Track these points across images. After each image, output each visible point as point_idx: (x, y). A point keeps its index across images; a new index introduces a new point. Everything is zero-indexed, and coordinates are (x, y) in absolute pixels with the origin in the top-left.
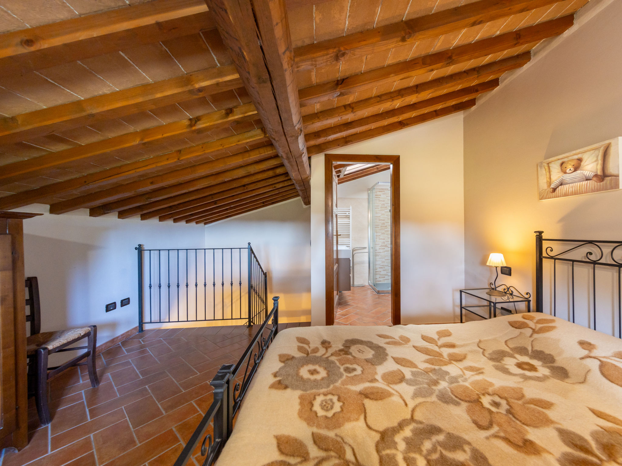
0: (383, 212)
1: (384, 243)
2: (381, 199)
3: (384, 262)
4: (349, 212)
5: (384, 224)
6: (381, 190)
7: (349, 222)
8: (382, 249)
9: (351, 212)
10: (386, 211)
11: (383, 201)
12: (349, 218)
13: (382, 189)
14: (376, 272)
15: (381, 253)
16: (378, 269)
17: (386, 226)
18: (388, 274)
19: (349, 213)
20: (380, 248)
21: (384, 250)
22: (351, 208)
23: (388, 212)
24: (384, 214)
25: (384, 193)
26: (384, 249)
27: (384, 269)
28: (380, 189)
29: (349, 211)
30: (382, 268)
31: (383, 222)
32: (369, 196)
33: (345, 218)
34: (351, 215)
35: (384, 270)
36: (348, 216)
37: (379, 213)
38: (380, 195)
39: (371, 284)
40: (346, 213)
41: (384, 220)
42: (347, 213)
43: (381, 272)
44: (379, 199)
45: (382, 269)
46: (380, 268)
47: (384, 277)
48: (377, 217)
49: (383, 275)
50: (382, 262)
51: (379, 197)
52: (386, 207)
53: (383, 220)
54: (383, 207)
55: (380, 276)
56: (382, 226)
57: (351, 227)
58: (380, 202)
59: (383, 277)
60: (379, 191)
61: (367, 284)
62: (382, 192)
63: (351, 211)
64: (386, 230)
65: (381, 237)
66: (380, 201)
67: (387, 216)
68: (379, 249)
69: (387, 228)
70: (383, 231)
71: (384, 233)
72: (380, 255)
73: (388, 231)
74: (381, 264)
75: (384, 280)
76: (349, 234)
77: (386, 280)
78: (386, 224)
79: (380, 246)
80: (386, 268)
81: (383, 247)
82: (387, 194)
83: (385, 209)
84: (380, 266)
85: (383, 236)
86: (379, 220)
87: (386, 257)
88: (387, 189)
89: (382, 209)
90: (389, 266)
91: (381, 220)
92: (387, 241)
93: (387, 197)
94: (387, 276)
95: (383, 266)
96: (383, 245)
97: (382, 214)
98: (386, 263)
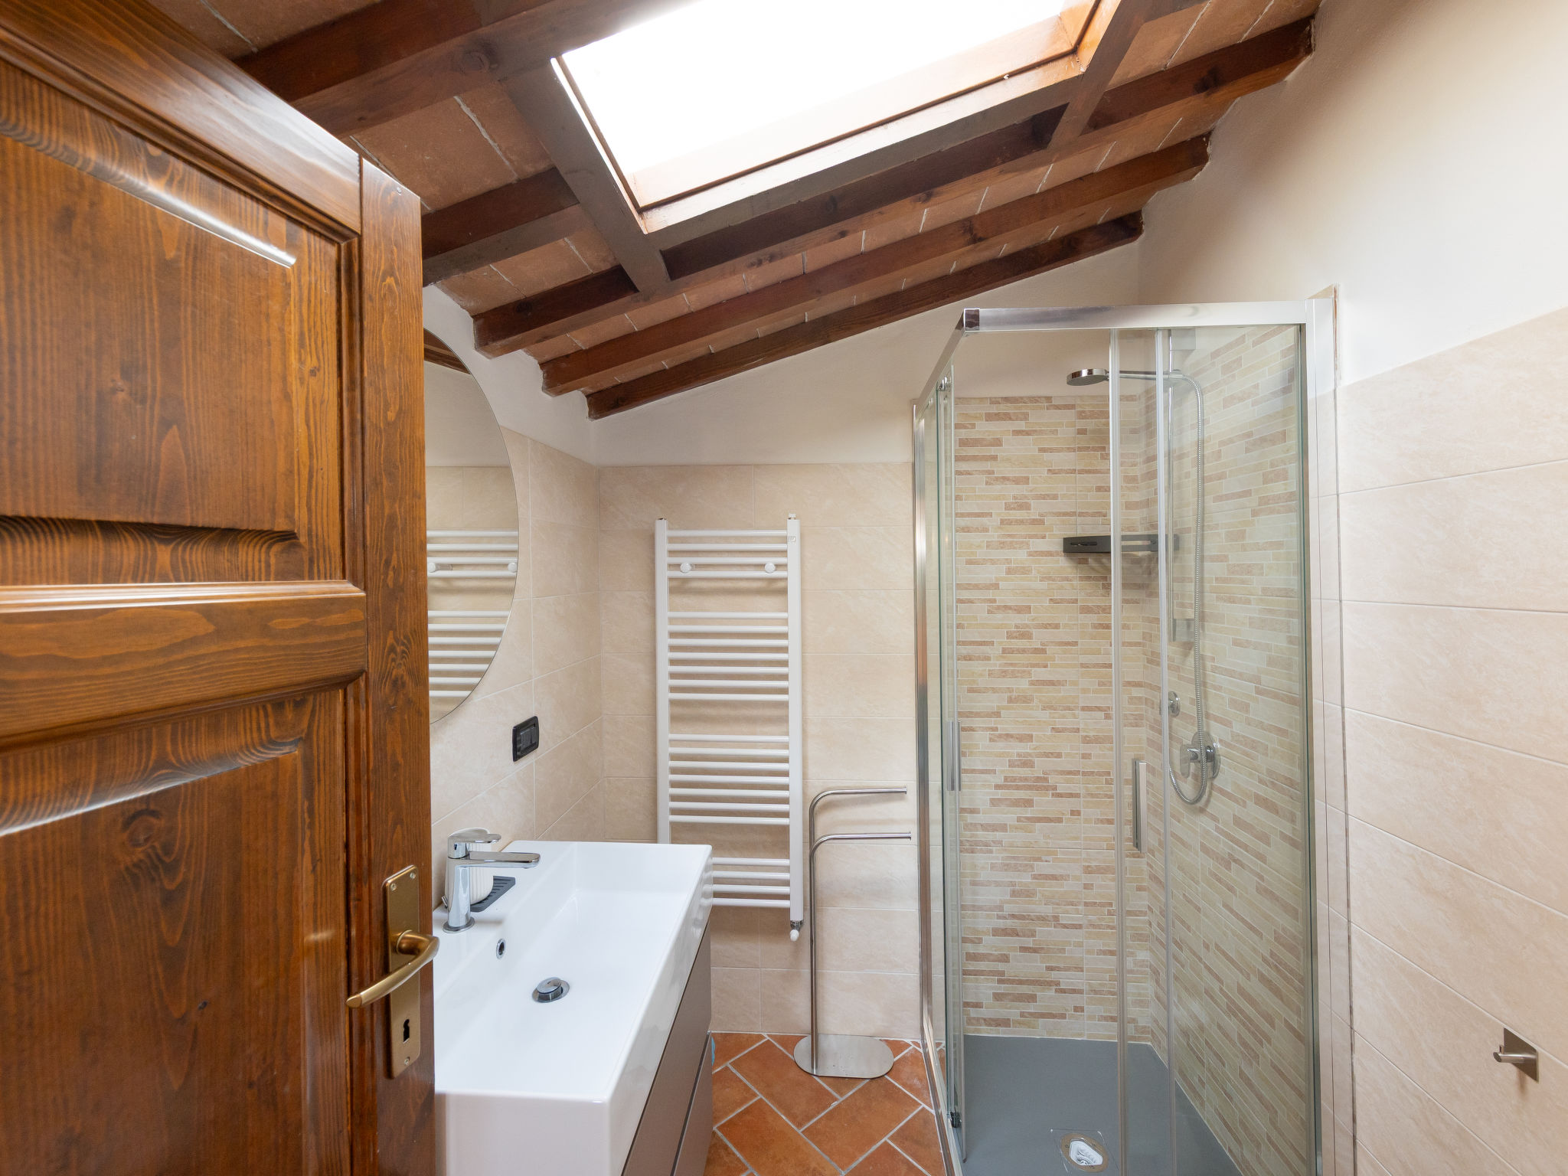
0: (1020, 556)
1: (1028, 764)
2: (1002, 469)
3: (1029, 894)
4: (781, 560)
5: (1026, 635)
6: (1003, 408)
7: (787, 621)
8: (1017, 803)
9: (793, 559)
10: (1041, 545)
11: (1017, 481)
12: (784, 592)
13: (1006, 399)
14: (973, 957)
15: (1003, 828)
16: (988, 939)
17: (1036, 651)
18: (1054, 975)
19: (783, 566)
20: (1000, 794)
21: (1029, 813)
22: (793, 528)
23: (1050, 554)
24: (1025, 571)
25: (1021, 425)
26: (1029, 803)
27: (1029, 942)
28: (994, 401)
29: (784, 553)
30: (1014, 933)
31: (1014, 619)
32: (917, 448)
33: (759, 592)
34: (794, 575)
35: (1024, 949)
36: (777, 586)
37: (993, 562)
38: (997, 442)
40: (762, 566)
41: (1028, 609)
42: (770, 562)
43: (1005, 959)
44: (988, 466)
45: (1016, 942)
46: (996, 932)
47: (1032, 998)
48: (976, 587)
49: (1021, 982)
50: (1014, 894)
51: (993, 451)
52: (1041, 522)
53: (1019, 610)
54: (1021, 522)
55: (1003, 989)
56: (1012, 651)
57: (794, 655)
58: (998, 487)
59: (1020, 998)
60: (990, 417)
62: (1007, 417)
63: (793, 548)
65: (1005, 726)
66: (993, 479)
67: (1045, 585)
68: (994, 802)
69: (1046, 666)
70: (1023, 684)
71: (1026, 699)
72: (1000, 842)
73: (1052, 683)
74: (1008, 909)
75: (1031, 1014)
76: (785, 705)
77: (1043, 1015)
78: (1039, 637)
79: (1000, 781)
80: (1045, 933)
81: (1018, 788)
82: (1041, 432)
83: (1031, 537)
84: (999, 917)
85: (1020, 720)
86: (989, 612)
87: (1042, 861)
88: (1049, 399)
89: (1009, 536)
90: (1065, 926)
91: (1010, 608)
92: (1047, 755)
93: (1042, 450)
94: (1051, 992)
95: (1022, 917)
96: (1026, 779)
97: (1009, 571)
98: (1045, 904)
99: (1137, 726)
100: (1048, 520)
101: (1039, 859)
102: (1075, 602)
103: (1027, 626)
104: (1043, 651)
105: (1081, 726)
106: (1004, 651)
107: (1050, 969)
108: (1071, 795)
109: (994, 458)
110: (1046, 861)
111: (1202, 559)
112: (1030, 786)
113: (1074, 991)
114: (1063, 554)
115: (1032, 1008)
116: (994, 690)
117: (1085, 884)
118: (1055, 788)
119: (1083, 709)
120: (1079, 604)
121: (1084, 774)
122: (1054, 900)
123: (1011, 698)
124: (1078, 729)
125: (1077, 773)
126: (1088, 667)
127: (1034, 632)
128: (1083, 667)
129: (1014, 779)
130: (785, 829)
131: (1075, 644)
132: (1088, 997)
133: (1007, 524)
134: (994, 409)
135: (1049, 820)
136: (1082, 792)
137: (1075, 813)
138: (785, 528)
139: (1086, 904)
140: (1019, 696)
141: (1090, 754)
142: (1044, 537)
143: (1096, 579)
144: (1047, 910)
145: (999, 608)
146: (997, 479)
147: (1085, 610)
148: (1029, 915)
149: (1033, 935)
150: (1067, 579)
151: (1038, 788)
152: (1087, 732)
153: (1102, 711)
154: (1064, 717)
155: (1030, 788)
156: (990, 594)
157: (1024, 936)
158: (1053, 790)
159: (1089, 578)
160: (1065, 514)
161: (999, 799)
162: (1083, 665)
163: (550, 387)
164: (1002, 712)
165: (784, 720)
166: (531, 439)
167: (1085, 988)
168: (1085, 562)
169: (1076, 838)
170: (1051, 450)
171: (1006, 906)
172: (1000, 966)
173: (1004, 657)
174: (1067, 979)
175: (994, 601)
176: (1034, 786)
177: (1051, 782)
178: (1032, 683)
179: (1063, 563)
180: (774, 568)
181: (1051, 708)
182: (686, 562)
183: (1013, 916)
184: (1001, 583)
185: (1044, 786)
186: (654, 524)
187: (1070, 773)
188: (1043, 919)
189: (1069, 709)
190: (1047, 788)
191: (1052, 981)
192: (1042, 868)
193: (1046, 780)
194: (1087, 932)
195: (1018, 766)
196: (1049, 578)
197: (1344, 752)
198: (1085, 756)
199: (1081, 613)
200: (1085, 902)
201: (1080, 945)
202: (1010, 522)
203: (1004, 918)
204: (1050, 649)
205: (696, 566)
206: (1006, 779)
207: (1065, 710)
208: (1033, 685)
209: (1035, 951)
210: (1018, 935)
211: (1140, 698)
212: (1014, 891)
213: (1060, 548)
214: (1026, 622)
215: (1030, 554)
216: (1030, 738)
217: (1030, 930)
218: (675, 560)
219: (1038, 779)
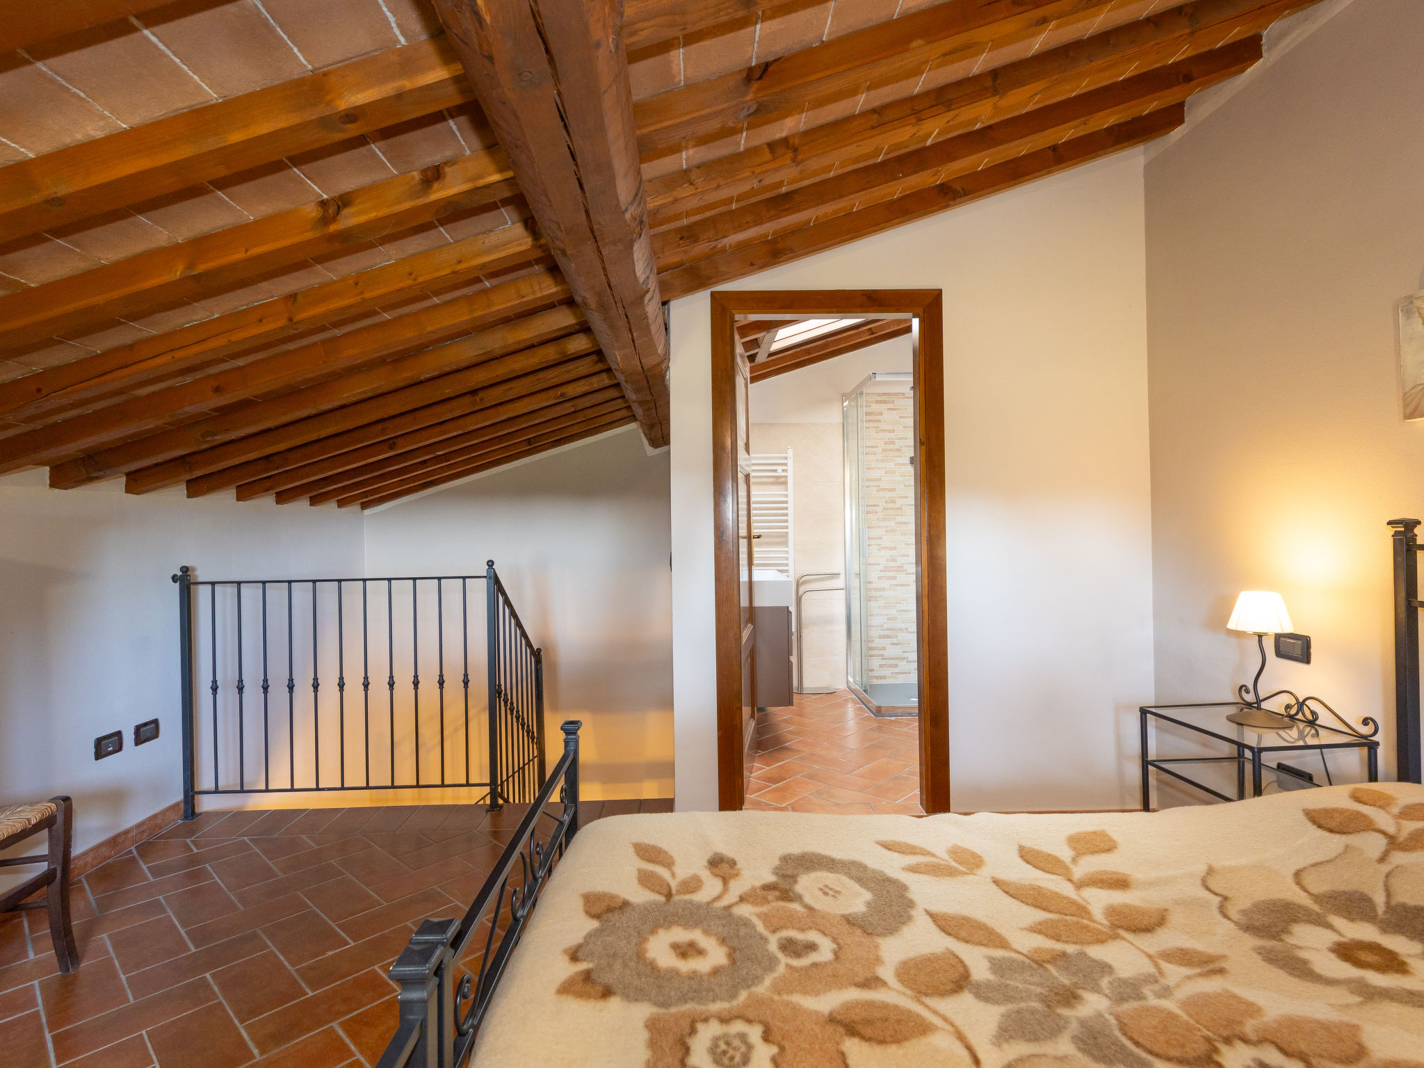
0: (891, 465)
1: (894, 560)
2: (883, 426)
3: (894, 619)
4: (784, 468)
5: (894, 502)
6: (884, 398)
7: (786, 496)
8: (889, 578)
9: (790, 467)
10: (900, 460)
11: (890, 431)
12: (785, 483)
13: (885, 394)
14: (871, 649)
15: (883, 589)
16: (877, 640)
17: (898, 509)
18: (907, 655)
19: (786, 470)
20: (882, 574)
21: (895, 582)
22: (790, 453)
23: (904, 464)
24: (893, 472)
25: (891, 406)
26: (895, 578)
27: (895, 641)
28: (879, 395)
29: (786, 464)
30: (888, 637)
31: (889, 494)
32: (845, 415)
33: (772, 483)
34: (790, 475)
35: (892, 644)
36: (782, 480)
37: (879, 468)
38: (881, 414)
39: (854, 687)
40: (775, 471)
41: (895, 490)
42: (780, 468)
43: (884, 649)
44: (877, 424)
45: (889, 641)
46: (881, 637)
47: (896, 666)
48: (872, 480)
49: (891, 659)
50: (888, 619)
51: (879, 417)
52: (899, 450)
53: (890, 490)
54: (891, 450)
55: (883, 662)
56: (887, 509)
57: (790, 512)
58: (881, 434)
59: (891, 666)
60: (877, 402)
61: (842, 686)
62: (885, 402)
63: (790, 462)
64: (900, 519)
65: (885, 543)
66: (879, 430)
67: (902, 479)
68: (879, 578)
69: (902, 516)
70: (892, 524)
71: (893, 531)
72: (882, 596)
73: (905, 523)
74: (886, 626)
75: (896, 673)
77: (901, 673)
78: (899, 502)
79: (882, 568)
80: (903, 636)
81: (890, 571)
82: (900, 409)
83: (896, 457)
84: (881, 630)
85: (891, 540)
86: (877, 491)
88: (903, 394)
89: (886, 456)
91: (885, 489)
92: (903, 556)
93: (901, 417)
94: (904, 663)
95: (892, 630)
96: (893, 567)
97: (886, 472)
100: (903, 449)
101: (899, 603)
103: (894, 497)
104: (901, 509)
106: (884, 509)
107: (904, 652)
109: (880, 421)
110: (903, 604)
114: (909, 465)
115: (896, 670)
116: (879, 527)
118: (907, 571)
122: (906, 621)
123: (887, 531)
127: (897, 500)
129: (888, 568)
134: (879, 399)
135: (903, 585)
138: (787, 453)
140: (890, 529)
142: (901, 457)
144: (903, 626)
145: (881, 490)
146: (880, 430)
148: (895, 629)
149: (897, 638)
151: (899, 571)
155: (895, 571)
156: (877, 483)
157: (893, 638)
164: (883, 537)
165: (786, 542)
170: (905, 417)
172: (882, 652)
173: (883, 512)
175: (879, 486)
177: (905, 568)
178: (896, 523)
179: (910, 468)
180: (781, 471)
181: (905, 534)
184: (882, 478)
188: (901, 630)
190: (903, 571)
193: (902, 567)
195: (890, 561)
196: (904, 476)
202: (886, 450)
203: (883, 630)
204: (904, 508)
209: (897, 644)
213: (909, 462)
215: (896, 465)
216: (895, 548)
219: (899, 567)
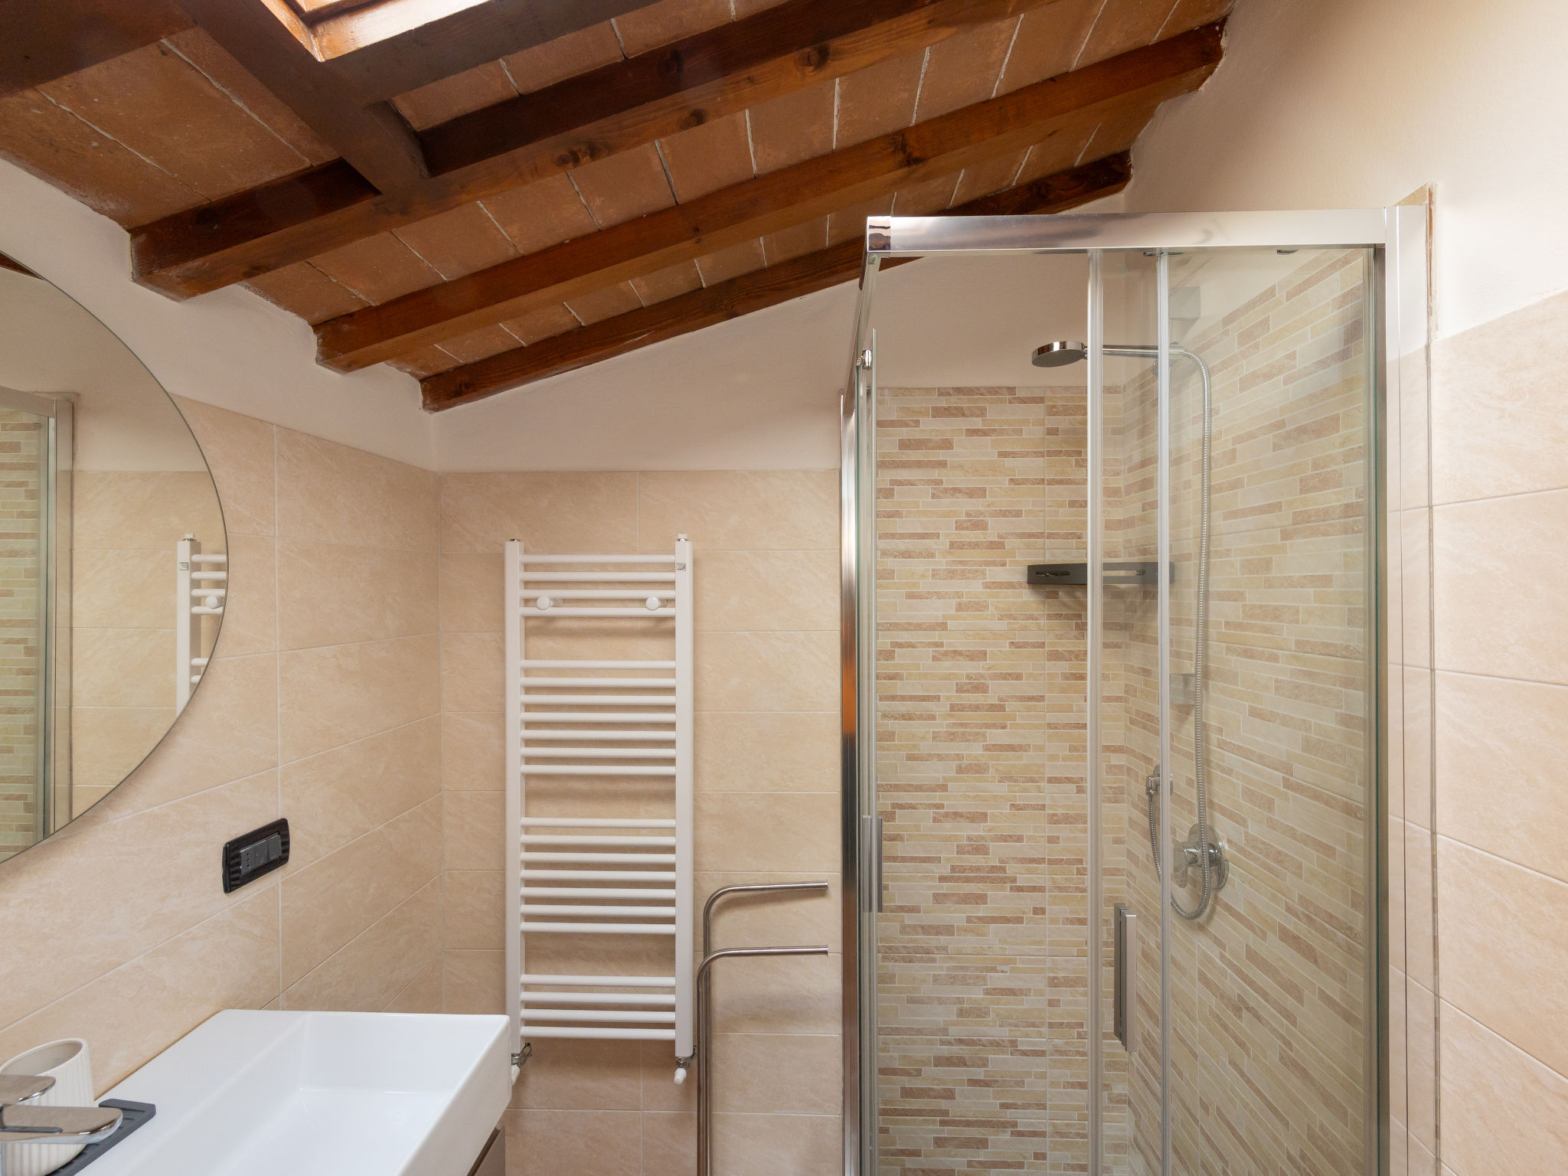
0: (974, 588)
1: (981, 850)
2: (951, 478)
3: (980, 1013)
4: (667, 593)
5: (980, 688)
6: (953, 401)
7: (674, 672)
8: (966, 899)
9: (683, 591)
10: (1001, 574)
11: (971, 493)
12: (671, 633)
13: (959, 390)
15: (948, 930)
16: (929, 1071)
17: (992, 708)
18: (1010, 1115)
19: (671, 602)
20: (946, 888)
21: (981, 911)
22: (684, 552)
23: (1011, 585)
24: (979, 607)
25: (977, 423)
26: (981, 899)
27: (979, 1073)
28: (943, 392)
29: (671, 584)
30: (961, 1062)
31: (966, 669)
33: (644, 634)
34: (682, 612)
35: (973, 1082)
36: (660, 627)
37: (940, 596)
38: (947, 445)
40: (643, 601)
41: (983, 655)
42: (653, 596)
43: (949, 1095)
44: (936, 474)
45: (962, 1073)
46: (939, 1062)
47: (982, 1143)
48: (919, 627)
49: (969, 1124)
50: (962, 1013)
51: (940, 455)
52: (1001, 545)
53: (973, 656)
54: (975, 545)
55: (946, 1132)
56: (963, 708)
58: (947, 501)
59: (968, 1142)
60: (938, 412)
62: (960, 412)
63: (683, 577)
65: (953, 802)
66: (939, 490)
67: (1003, 625)
68: (938, 898)
69: (1004, 727)
70: (976, 750)
71: (978, 769)
72: (945, 949)
73: (1011, 748)
74: (954, 1032)
75: (982, 1162)
76: (671, 778)
77: (995, 1165)
78: (996, 691)
79: (946, 871)
80: (1001, 1062)
81: (968, 880)
82: (1001, 432)
83: (988, 564)
84: (942, 1043)
85: (971, 794)
86: (935, 659)
87: (997, 971)
88: (1011, 390)
89: (961, 562)
90: (1024, 1053)
91: (960, 653)
92: (1006, 838)
93: (1003, 454)
94: (1006, 1136)
95: (970, 1043)
96: (978, 869)
97: (960, 607)
98: (1000, 1026)
99: (1117, 801)
100: (1010, 543)
101: (994, 970)
102: (1042, 645)
103: (982, 676)
104: (1002, 708)
105: (1048, 802)
106: (953, 707)
107: (1004, 1106)
108: (1034, 889)
109: (943, 464)
110: (1003, 972)
111: (1207, 596)
112: (983, 877)
113: (1034, 1134)
114: (1026, 585)
115: (982, 1156)
116: (940, 757)
117: (1049, 1000)
118: (1014, 880)
119: (1051, 780)
120: (1047, 649)
121: (1051, 862)
122: (1010, 1021)
123: (960, 767)
124: (1044, 806)
125: (1041, 861)
126: (1056, 728)
127: (991, 683)
128: (1051, 728)
129: (963, 869)
130: (671, 938)
131: (1041, 698)
132: (1052, 1142)
133: (958, 548)
134: (943, 403)
135: (1006, 920)
136: (1048, 885)
137: (1039, 911)
138: (673, 552)
139: (1051, 1025)
140: (971, 764)
141: (1058, 838)
142: (1004, 565)
143: (1067, 617)
144: (1003, 1033)
145: (946, 653)
146: (946, 490)
147: (1055, 656)
148: (980, 1040)
149: (985, 1065)
150: (1032, 617)
151: (993, 881)
152: (1054, 810)
153: (1073, 783)
154: (1026, 790)
155: (982, 880)
156: (936, 636)
157: (973, 1066)
158: (1011, 882)
159: (1059, 616)
160: (1031, 535)
161: (945, 895)
162: (1050, 726)
163: (328, 358)
164: (950, 785)
165: (670, 796)
166: (277, 426)
167: (1048, 1129)
168: (1054, 595)
169: (1040, 943)
170: (1013, 455)
171: (952, 1029)
172: (943, 1104)
173: (951, 716)
174: (1026, 1119)
175: (941, 645)
176: (987, 877)
177: (1009, 873)
178: (987, 749)
179: (1027, 597)
180: (657, 603)
181: (1011, 779)
182: (545, 597)
183: (960, 1042)
184: (950, 623)
185: (1001, 878)
186: (503, 546)
187: (1032, 861)
188: (997, 1044)
189: (1032, 780)
190: (1003, 880)
191: (1008, 1122)
192: (997, 980)
193: (1003, 870)
194: (1051, 1060)
195: (969, 853)
196: (1010, 616)
197: (1434, 901)
198: (1053, 840)
199: (1048, 660)
200: (1050, 1023)
201: (1043, 1076)
202: (962, 546)
203: (949, 1043)
204: (1010, 706)
205: (557, 602)
206: (953, 869)
207: (1027, 782)
208: (989, 750)
209: (986, 1084)
210: (965, 1065)
211: (1121, 766)
212: (961, 1010)
213: (1024, 578)
214: (981, 672)
215: (987, 586)
216: (983, 817)
217: (981, 1059)
218: (531, 593)
219: (993, 869)
